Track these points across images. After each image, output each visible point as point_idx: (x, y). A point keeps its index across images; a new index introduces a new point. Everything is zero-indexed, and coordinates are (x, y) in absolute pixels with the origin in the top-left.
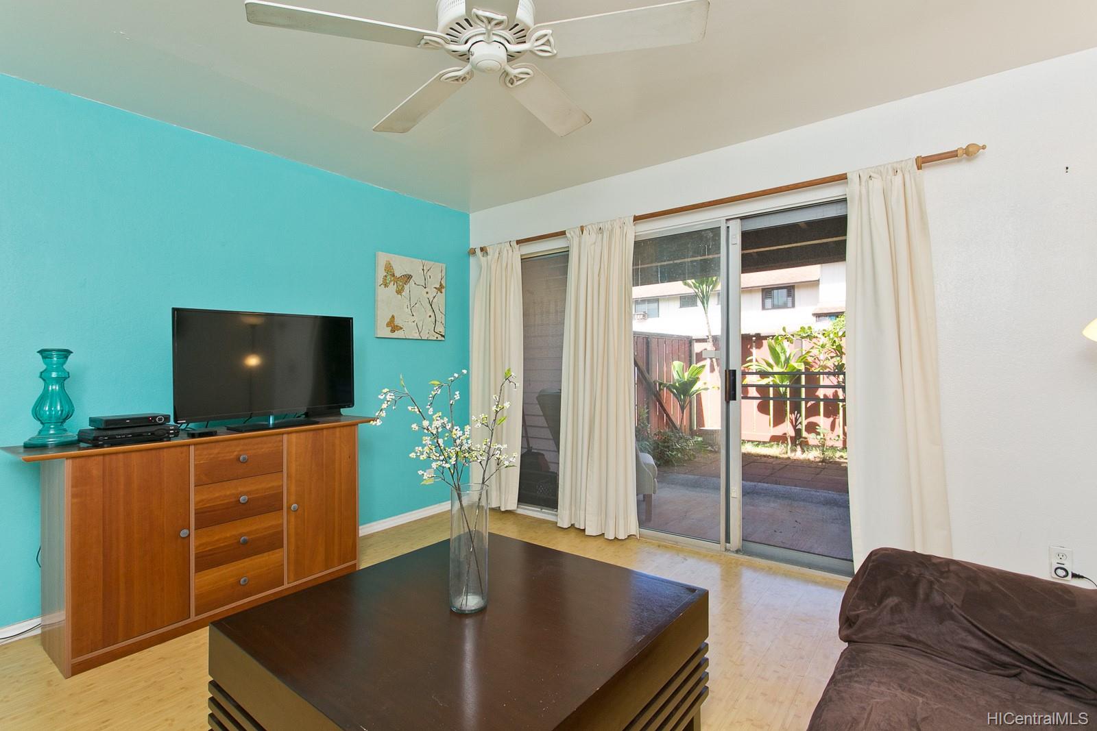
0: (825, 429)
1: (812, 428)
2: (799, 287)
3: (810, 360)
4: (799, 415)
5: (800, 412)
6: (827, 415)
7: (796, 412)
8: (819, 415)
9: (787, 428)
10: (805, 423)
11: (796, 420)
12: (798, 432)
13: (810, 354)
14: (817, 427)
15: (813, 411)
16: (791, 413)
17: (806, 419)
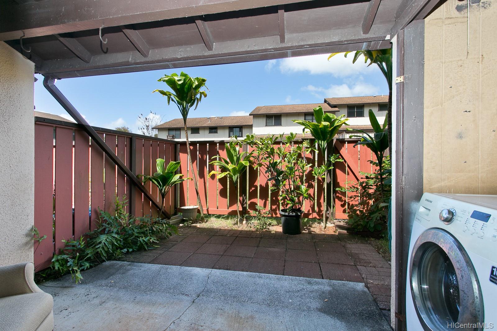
0: (261, 206)
1: (253, 206)
2: (244, 128)
3: (252, 159)
4: (245, 197)
5: (246, 195)
6: (261, 198)
7: (243, 195)
8: (257, 198)
9: (238, 207)
10: (248, 202)
11: (243, 201)
12: (244, 209)
13: (253, 155)
14: (256, 206)
15: (253, 195)
16: (240, 196)
17: (249, 200)
